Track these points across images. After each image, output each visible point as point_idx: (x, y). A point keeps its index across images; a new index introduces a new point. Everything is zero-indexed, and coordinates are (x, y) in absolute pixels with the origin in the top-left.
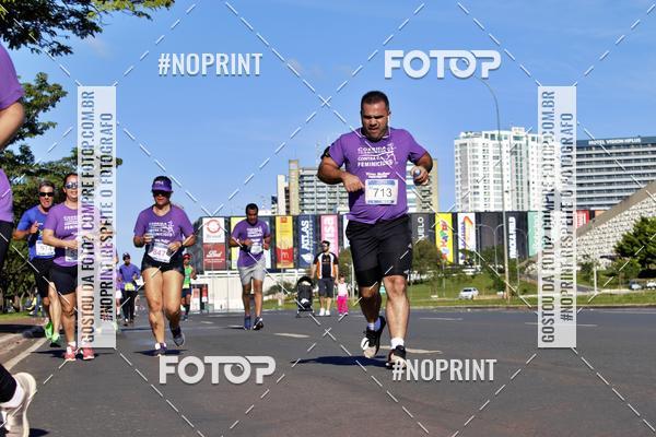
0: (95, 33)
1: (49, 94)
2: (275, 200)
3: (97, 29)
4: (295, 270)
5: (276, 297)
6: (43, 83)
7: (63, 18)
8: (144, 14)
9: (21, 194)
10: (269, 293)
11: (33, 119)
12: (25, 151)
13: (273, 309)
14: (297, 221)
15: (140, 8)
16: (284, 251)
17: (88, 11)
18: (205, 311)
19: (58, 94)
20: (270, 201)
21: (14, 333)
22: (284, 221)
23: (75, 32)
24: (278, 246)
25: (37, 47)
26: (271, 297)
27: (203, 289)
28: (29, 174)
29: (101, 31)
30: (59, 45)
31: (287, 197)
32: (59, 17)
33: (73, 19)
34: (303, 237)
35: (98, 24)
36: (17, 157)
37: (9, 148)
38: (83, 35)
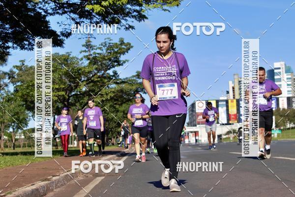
0: (145, 19)
1: (125, 47)
2: (228, 92)
3: (146, 18)
4: (238, 124)
5: (229, 136)
6: (122, 42)
7: (131, 13)
8: (167, 10)
9: (114, 92)
10: (226, 134)
11: (118, 59)
12: (115, 73)
13: (228, 142)
14: (238, 101)
15: (165, 7)
16: (233, 115)
17: (142, 9)
18: (197, 143)
19: (129, 47)
20: (226, 93)
21: (112, 154)
22: (232, 102)
23: (136, 19)
24: (230, 113)
25: (119, 27)
26: (227, 136)
27: (196, 133)
28: (117, 83)
29: (147, 19)
30: (129, 26)
31: (234, 91)
32: (129, 13)
33: (135, 14)
34: (241, 108)
35: (146, 16)
36: (111, 76)
37: (108, 72)
38: (140, 21)
